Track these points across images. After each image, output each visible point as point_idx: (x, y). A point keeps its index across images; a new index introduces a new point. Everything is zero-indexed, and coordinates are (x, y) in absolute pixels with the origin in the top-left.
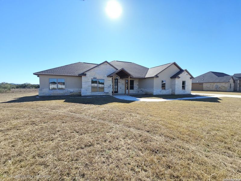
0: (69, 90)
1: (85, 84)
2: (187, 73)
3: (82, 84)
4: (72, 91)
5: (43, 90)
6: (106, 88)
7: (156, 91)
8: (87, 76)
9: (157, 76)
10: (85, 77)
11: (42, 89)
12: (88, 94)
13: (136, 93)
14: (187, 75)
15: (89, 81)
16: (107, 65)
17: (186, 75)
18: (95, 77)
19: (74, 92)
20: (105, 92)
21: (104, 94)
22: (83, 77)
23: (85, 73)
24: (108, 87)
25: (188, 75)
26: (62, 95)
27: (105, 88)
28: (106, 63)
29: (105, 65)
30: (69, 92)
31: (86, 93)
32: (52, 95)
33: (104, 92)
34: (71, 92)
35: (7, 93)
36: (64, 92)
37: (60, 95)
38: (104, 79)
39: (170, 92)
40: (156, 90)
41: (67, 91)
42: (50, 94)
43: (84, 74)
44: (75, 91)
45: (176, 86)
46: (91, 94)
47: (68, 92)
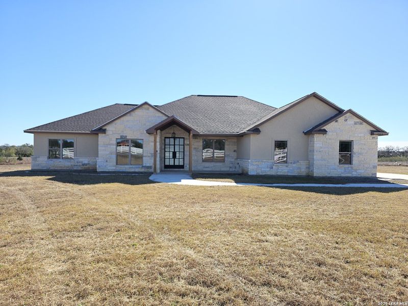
0: (81, 160)
1: (104, 148)
2: (358, 120)
3: (99, 148)
4: (86, 162)
5: (38, 159)
6: (146, 156)
7: (258, 165)
8: (108, 133)
9: (256, 130)
10: (104, 135)
11: (36, 158)
12: (109, 168)
13: (231, 170)
14: (358, 126)
15: (111, 142)
16: (148, 109)
17: (355, 123)
18: (124, 135)
19: (89, 164)
20: (144, 165)
21: (143, 170)
22: (100, 136)
23: (104, 128)
24: (150, 155)
25: (361, 124)
26: (68, 169)
27: (144, 158)
28: (146, 106)
29: (144, 111)
30: (81, 164)
31: (106, 166)
32: (52, 168)
33: (141, 166)
34: (83, 165)
35: (11, 164)
36: (72, 164)
37: (65, 168)
38: (143, 139)
39: (303, 170)
40: (254, 163)
41: (78, 162)
42: (48, 167)
43: (102, 130)
44: (91, 163)
45: (315, 153)
46: (114, 168)
47: (79, 164)
